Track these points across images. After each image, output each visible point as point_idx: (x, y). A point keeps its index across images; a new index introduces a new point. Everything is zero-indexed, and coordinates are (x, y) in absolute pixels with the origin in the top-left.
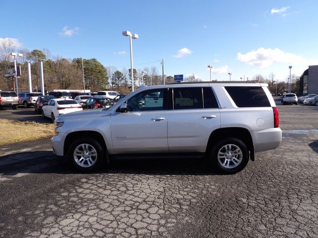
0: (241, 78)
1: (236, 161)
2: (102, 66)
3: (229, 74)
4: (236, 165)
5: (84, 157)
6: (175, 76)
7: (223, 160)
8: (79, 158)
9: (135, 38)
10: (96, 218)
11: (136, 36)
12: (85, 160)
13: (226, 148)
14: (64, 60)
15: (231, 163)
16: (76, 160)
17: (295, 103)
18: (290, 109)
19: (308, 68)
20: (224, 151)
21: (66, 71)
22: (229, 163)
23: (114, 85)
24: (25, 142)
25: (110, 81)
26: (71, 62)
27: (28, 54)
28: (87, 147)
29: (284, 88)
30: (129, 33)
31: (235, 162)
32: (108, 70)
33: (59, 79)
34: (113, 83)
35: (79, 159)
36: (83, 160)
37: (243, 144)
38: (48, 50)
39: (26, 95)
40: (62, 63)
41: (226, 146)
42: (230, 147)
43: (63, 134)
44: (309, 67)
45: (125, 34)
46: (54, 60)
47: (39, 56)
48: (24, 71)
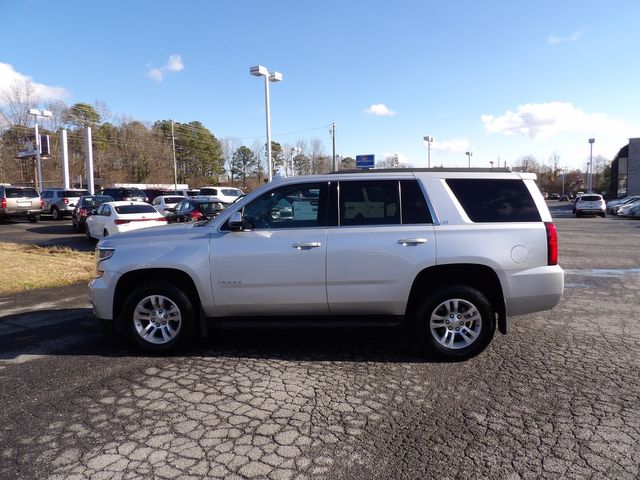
0: (492, 163)
1: (468, 335)
2: (212, 137)
3: (468, 153)
4: (469, 341)
5: (154, 322)
6: (358, 157)
7: (441, 332)
8: (145, 323)
9: (275, 80)
10: (166, 453)
11: (278, 76)
12: (156, 328)
13: (448, 308)
14: (135, 123)
15: (458, 339)
16: (139, 329)
17: (601, 214)
18: (589, 225)
19: (627, 143)
20: (443, 312)
21: (140, 146)
22: (453, 338)
23: (235, 176)
24: (46, 289)
25: (227, 166)
26: (150, 129)
27: (65, 111)
28: (161, 302)
29: (578, 183)
30: (263, 70)
31: (465, 337)
32: (224, 145)
33: (125, 161)
34: (233, 172)
35: (144, 327)
36: (152, 328)
37: (483, 299)
38: (104, 105)
39: (55, 194)
40: (132, 130)
41: (447, 303)
42: (456, 306)
43: (112, 275)
44: (631, 140)
45: (255, 72)
46: (116, 124)
47: (87, 116)
48: (55, 146)
